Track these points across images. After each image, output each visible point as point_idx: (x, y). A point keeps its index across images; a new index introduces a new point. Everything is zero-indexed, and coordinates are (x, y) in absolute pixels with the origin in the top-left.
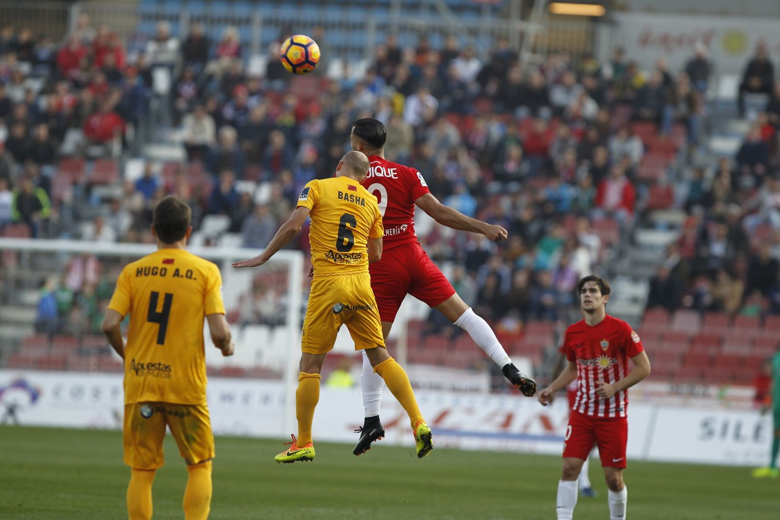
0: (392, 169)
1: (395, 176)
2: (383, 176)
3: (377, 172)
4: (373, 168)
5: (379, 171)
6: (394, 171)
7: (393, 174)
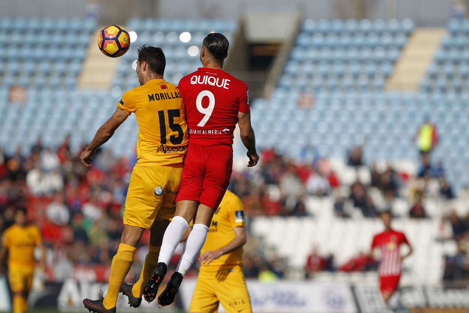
0: (226, 80)
1: (227, 86)
2: (214, 85)
3: (210, 81)
4: (207, 76)
5: (212, 80)
6: (227, 82)
7: (226, 84)
